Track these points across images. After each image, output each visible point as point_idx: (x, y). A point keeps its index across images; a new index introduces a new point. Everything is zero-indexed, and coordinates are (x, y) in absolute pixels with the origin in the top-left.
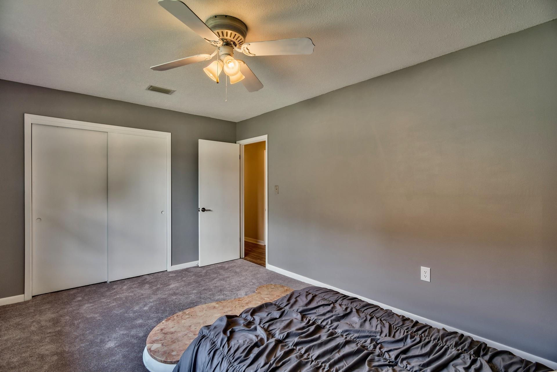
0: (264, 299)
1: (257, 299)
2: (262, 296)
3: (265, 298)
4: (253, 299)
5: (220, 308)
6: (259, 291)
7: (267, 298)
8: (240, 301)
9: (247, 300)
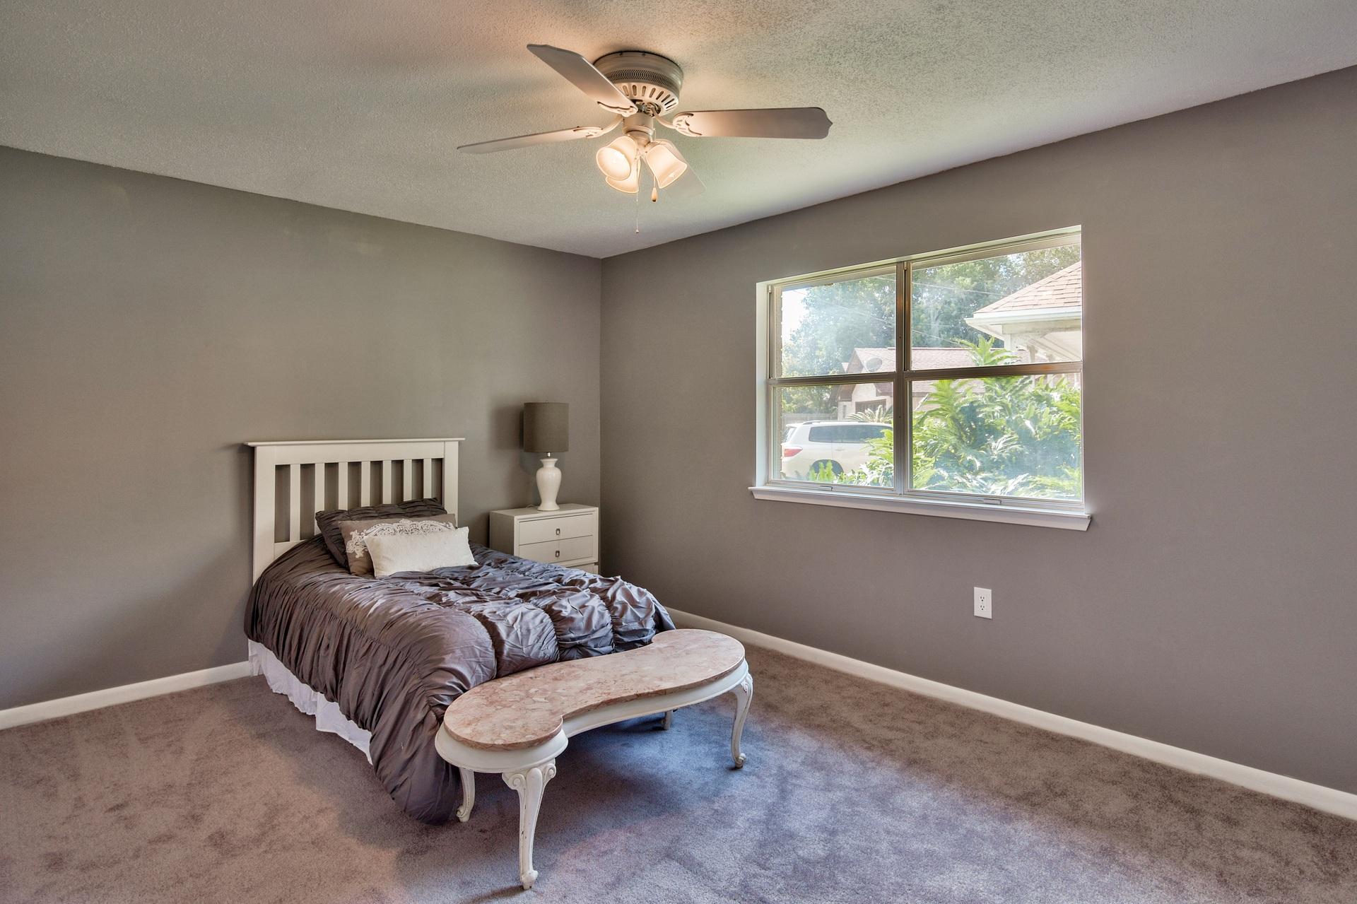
0: (545, 699)
1: (564, 698)
2: (549, 706)
3: (541, 702)
4: (575, 698)
5: (647, 679)
6: (553, 720)
7: (538, 702)
8: (606, 692)
9: (588, 694)
